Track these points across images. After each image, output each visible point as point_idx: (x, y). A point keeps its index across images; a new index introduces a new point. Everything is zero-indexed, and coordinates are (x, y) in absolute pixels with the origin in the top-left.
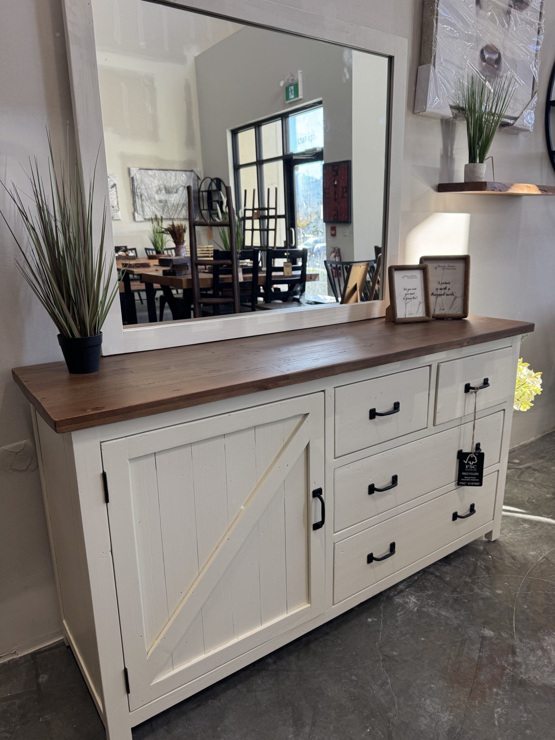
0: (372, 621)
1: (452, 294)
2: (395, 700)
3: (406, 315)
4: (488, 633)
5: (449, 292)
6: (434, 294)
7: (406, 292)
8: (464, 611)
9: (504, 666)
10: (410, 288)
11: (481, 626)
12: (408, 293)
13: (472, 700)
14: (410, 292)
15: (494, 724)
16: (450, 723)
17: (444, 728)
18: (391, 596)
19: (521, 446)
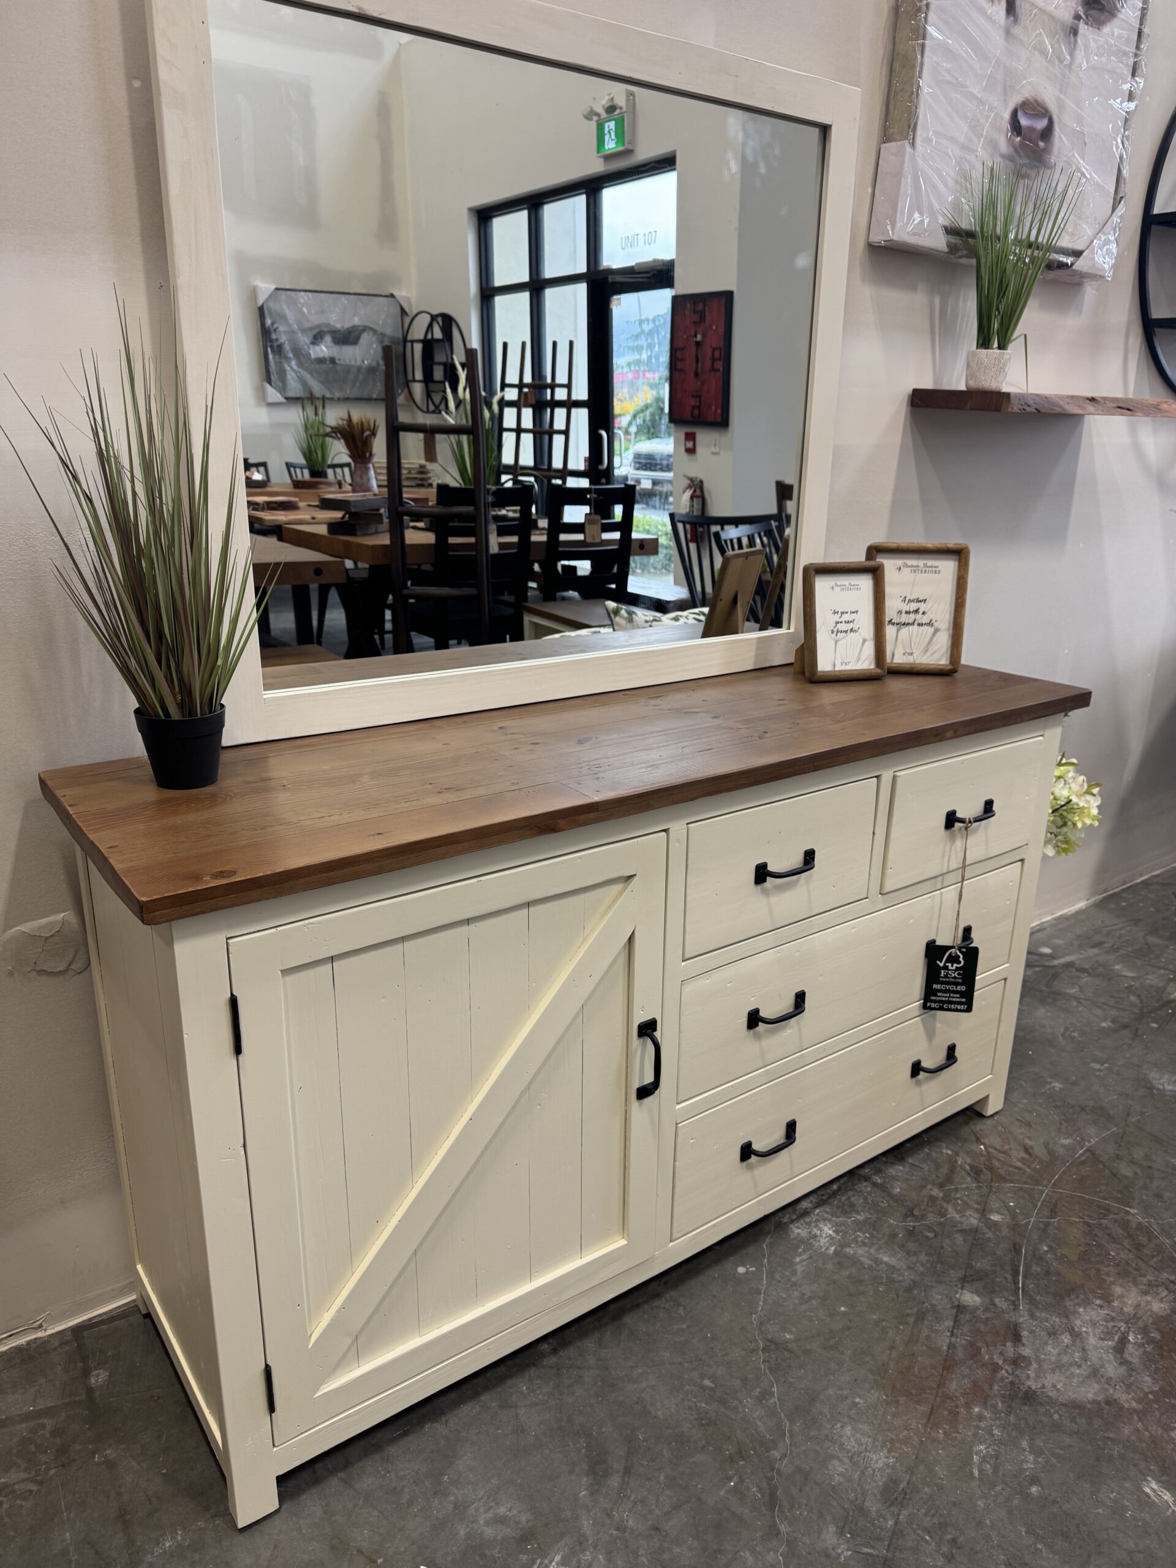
0: (747, 1273)
1: (930, 624)
2: (785, 1427)
3: (834, 665)
4: (970, 1298)
5: (925, 619)
6: (893, 621)
7: (837, 618)
8: (926, 1255)
9: (998, 1364)
10: (845, 611)
11: (956, 1286)
12: (840, 620)
13: (932, 1428)
14: (846, 617)
15: (972, 1474)
16: (887, 1471)
17: (875, 1481)
18: (785, 1223)
19: (1056, 919)
